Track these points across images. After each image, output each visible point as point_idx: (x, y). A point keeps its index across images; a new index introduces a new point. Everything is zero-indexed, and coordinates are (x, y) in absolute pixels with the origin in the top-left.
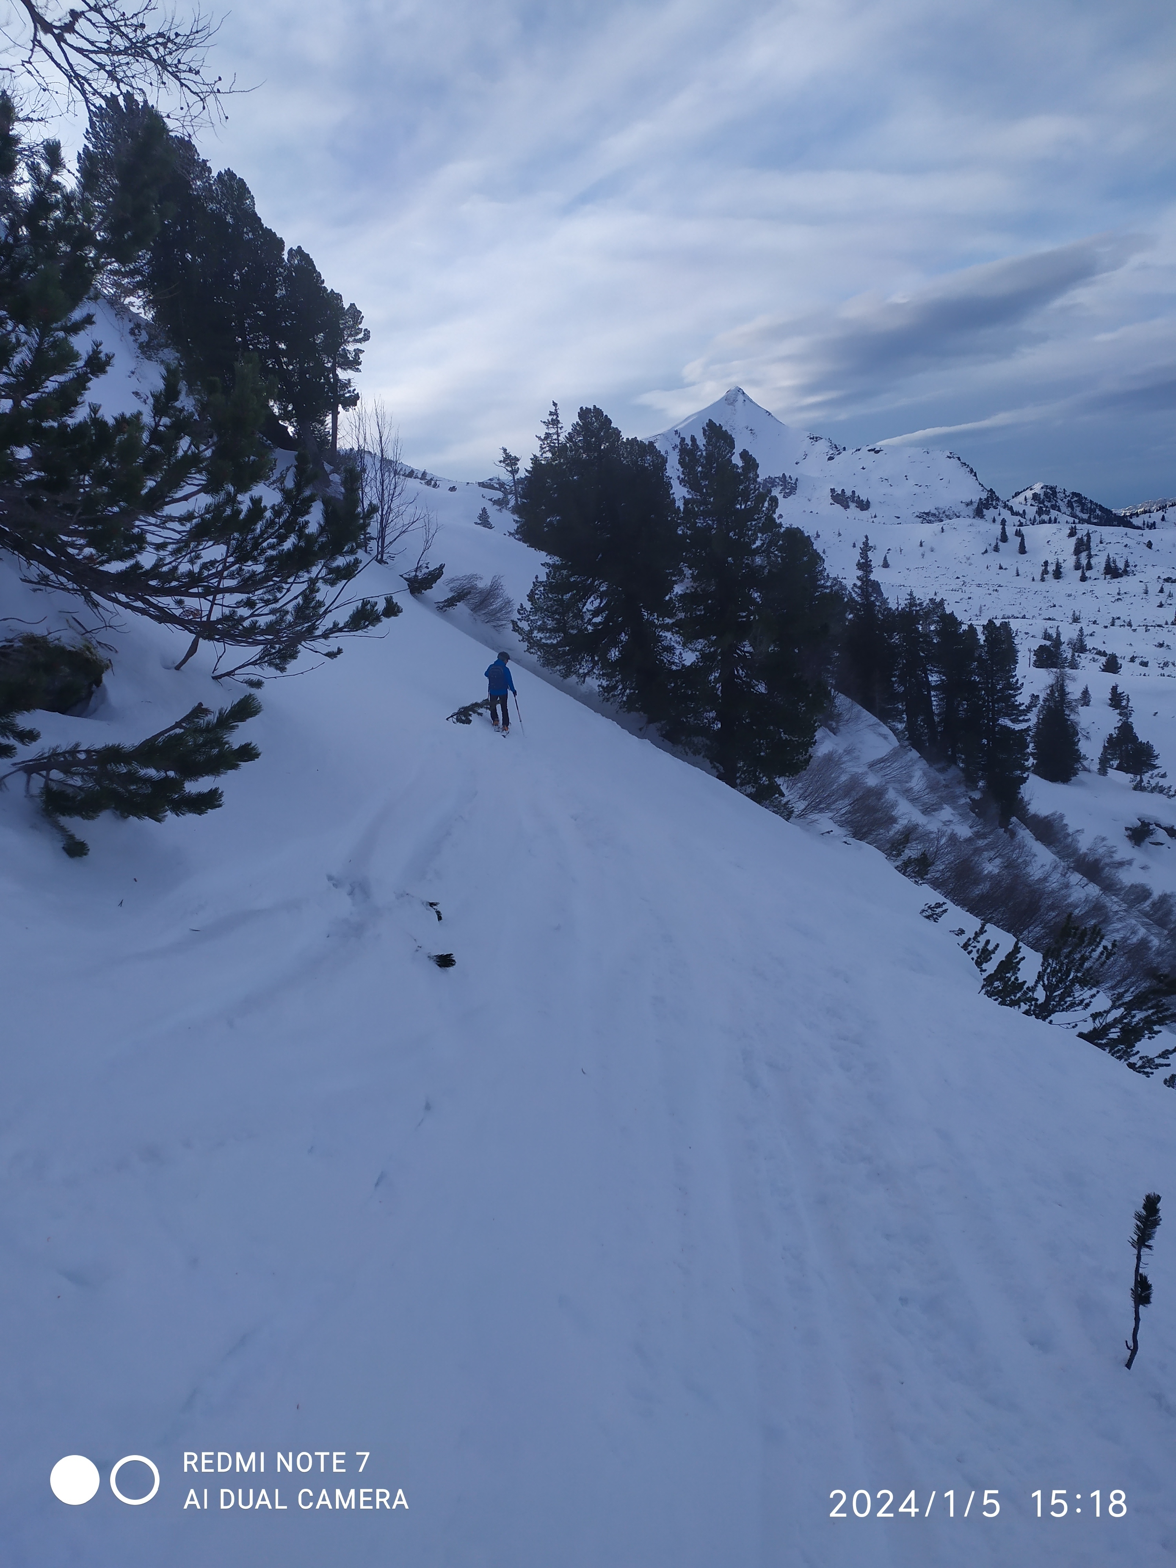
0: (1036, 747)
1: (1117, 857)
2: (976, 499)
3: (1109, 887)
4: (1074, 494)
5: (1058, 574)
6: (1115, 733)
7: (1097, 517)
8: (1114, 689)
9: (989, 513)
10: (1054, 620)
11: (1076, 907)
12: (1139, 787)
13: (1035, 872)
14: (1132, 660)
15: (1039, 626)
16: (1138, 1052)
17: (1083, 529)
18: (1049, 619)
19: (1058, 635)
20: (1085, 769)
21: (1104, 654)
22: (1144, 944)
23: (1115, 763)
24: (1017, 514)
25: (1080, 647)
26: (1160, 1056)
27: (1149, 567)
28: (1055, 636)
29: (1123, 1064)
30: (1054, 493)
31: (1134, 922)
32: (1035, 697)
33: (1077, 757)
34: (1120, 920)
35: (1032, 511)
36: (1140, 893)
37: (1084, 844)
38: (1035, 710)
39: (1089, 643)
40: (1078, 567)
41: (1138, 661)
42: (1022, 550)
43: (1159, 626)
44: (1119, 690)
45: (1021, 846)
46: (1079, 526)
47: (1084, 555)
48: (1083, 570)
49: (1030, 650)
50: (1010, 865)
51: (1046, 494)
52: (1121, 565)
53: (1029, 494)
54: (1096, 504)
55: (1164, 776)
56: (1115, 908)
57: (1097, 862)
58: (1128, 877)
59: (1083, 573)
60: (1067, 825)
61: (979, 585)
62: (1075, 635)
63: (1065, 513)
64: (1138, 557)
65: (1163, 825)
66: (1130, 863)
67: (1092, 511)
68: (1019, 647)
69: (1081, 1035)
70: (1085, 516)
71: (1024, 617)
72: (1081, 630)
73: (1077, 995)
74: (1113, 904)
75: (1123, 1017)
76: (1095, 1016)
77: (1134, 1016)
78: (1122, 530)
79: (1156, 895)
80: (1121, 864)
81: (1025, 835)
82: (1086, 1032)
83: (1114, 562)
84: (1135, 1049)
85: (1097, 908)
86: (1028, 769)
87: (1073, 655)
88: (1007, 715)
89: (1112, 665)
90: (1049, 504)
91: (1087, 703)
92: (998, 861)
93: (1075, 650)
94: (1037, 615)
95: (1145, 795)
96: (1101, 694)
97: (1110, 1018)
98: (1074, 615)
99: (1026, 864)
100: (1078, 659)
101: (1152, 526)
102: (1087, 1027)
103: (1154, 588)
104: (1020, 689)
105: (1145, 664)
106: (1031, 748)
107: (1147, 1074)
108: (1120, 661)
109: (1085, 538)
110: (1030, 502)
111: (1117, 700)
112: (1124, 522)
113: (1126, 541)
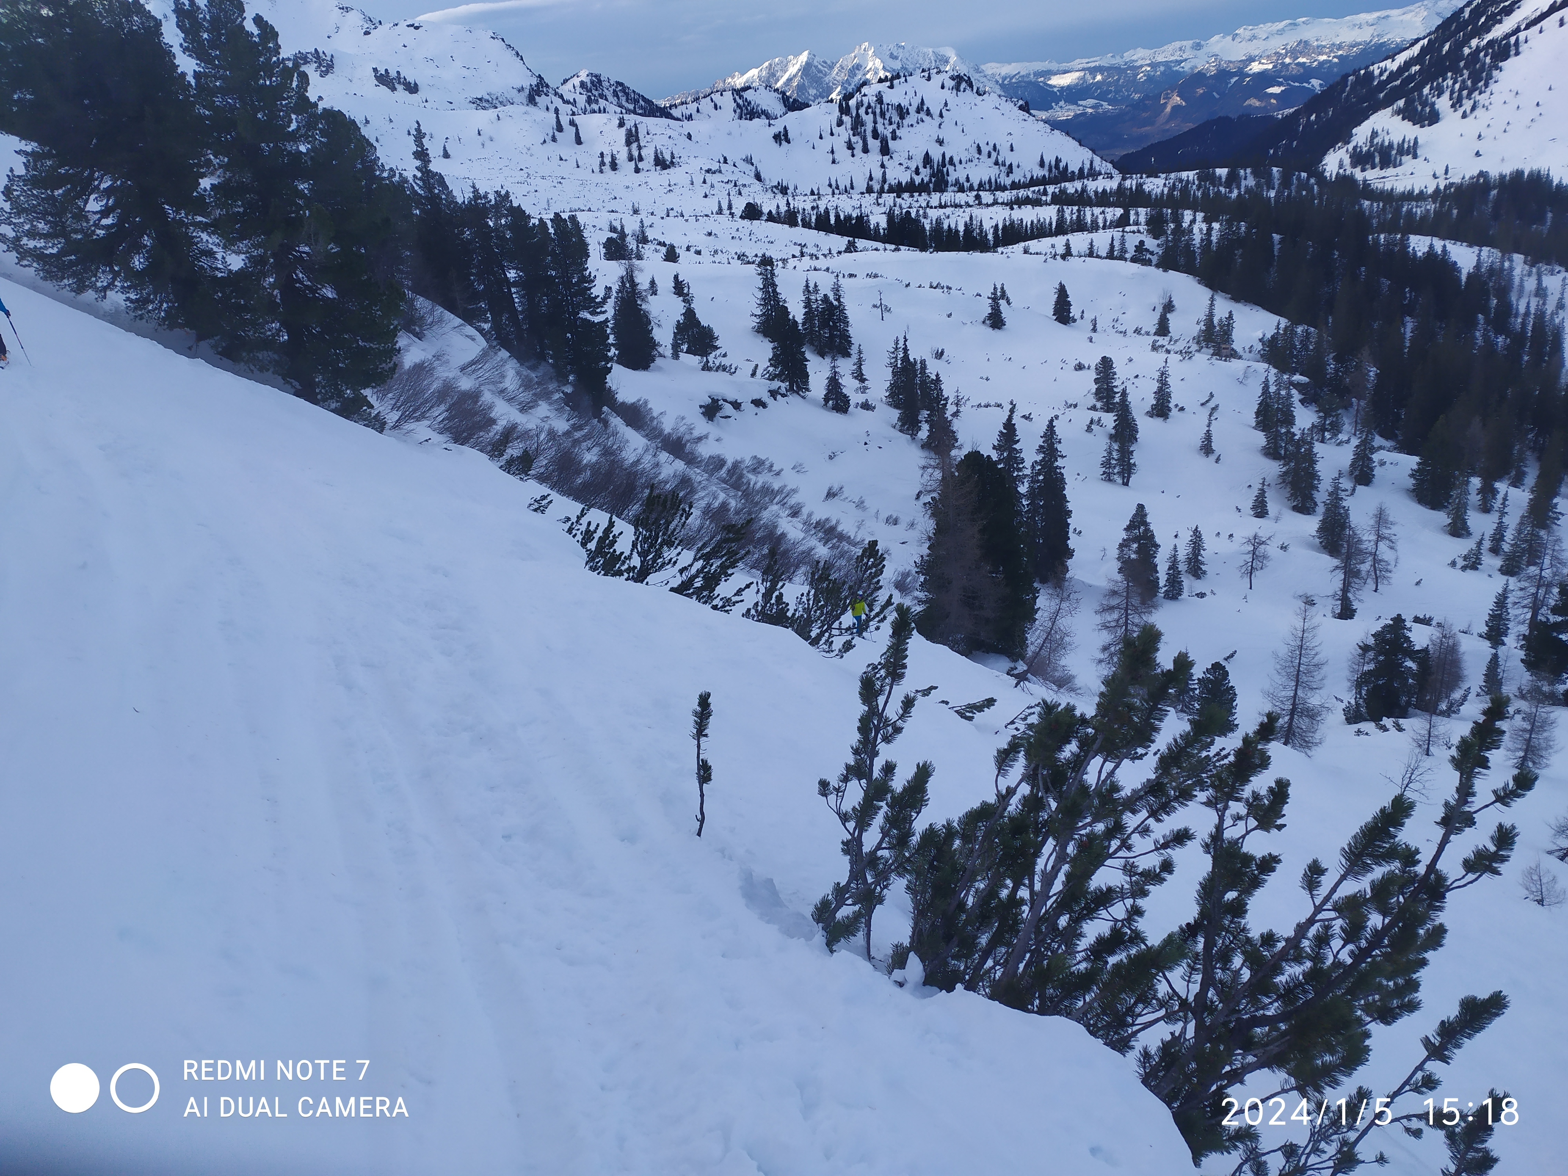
0: (616, 338)
1: (696, 433)
2: (526, 85)
3: (691, 460)
4: (617, 83)
5: (614, 166)
6: (681, 319)
7: (641, 107)
8: (676, 277)
9: (541, 100)
10: (617, 212)
11: (666, 482)
12: (706, 368)
13: (629, 456)
14: (688, 249)
15: (604, 219)
16: (719, 595)
17: (631, 120)
18: (613, 211)
19: (622, 227)
20: (661, 355)
21: (664, 245)
22: (724, 506)
23: (685, 347)
24: (568, 102)
25: (643, 239)
26: (735, 595)
27: (692, 158)
28: (619, 228)
29: (708, 607)
30: (600, 82)
31: (714, 488)
32: (608, 289)
33: (653, 344)
34: (704, 488)
35: (582, 100)
36: (718, 463)
37: (667, 427)
38: (611, 302)
39: (650, 234)
40: (631, 158)
41: (693, 250)
42: (579, 141)
43: (707, 216)
44: (680, 279)
45: (615, 434)
46: (626, 117)
47: (634, 146)
48: (636, 160)
49: (599, 243)
50: (607, 452)
51: (592, 82)
52: (668, 157)
53: (576, 81)
54: (639, 95)
55: (725, 355)
56: (699, 478)
57: (679, 439)
58: (705, 450)
59: (636, 165)
60: (651, 409)
61: (543, 178)
62: (637, 227)
63: (612, 103)
64: (681, 148)
65: (729, 400)
66: (706, 437)
67: (636, 101)
68: (588, 240)
69: (672, 590)
70: (631, 107)
71: (590, 210)
72: (642, 222)
73: (665, 555)
74: (697, 475)
75: (704, 567)
76: (681, 571)
77: (711, 566)
78: (664, 121)
79: (729, 464)
80: (700, 439)
81: (616, 422)
82: (675, 586)
83: (662, 153)
84: (716, 593)
85: (685, 481)
86: (611, 359)
87: (638, 246)
88: (586, 308)
89: (671, 256)
90: (596, 93)
91: (655, 293)
92: (596, 450)
93: (638, 241)
94: (601, 208)
95: (712, 374)
96: (666, 285)
97: (693, 570)
98: (633, 206)
99: (620, 449)
100: (643, 250)
101: (690, 118)
102: (676, 582)
103: (698, 180)
104: (593, 281)
105: (698, 253)
106: (611, 339)
107: (727, 611)
108: (678, 251)
109: (634, 129)
110: (578, 90)
111: (679, 288)
112: (664, 113)
113: (669, 132)
